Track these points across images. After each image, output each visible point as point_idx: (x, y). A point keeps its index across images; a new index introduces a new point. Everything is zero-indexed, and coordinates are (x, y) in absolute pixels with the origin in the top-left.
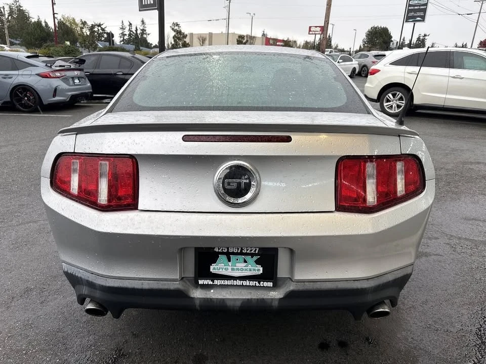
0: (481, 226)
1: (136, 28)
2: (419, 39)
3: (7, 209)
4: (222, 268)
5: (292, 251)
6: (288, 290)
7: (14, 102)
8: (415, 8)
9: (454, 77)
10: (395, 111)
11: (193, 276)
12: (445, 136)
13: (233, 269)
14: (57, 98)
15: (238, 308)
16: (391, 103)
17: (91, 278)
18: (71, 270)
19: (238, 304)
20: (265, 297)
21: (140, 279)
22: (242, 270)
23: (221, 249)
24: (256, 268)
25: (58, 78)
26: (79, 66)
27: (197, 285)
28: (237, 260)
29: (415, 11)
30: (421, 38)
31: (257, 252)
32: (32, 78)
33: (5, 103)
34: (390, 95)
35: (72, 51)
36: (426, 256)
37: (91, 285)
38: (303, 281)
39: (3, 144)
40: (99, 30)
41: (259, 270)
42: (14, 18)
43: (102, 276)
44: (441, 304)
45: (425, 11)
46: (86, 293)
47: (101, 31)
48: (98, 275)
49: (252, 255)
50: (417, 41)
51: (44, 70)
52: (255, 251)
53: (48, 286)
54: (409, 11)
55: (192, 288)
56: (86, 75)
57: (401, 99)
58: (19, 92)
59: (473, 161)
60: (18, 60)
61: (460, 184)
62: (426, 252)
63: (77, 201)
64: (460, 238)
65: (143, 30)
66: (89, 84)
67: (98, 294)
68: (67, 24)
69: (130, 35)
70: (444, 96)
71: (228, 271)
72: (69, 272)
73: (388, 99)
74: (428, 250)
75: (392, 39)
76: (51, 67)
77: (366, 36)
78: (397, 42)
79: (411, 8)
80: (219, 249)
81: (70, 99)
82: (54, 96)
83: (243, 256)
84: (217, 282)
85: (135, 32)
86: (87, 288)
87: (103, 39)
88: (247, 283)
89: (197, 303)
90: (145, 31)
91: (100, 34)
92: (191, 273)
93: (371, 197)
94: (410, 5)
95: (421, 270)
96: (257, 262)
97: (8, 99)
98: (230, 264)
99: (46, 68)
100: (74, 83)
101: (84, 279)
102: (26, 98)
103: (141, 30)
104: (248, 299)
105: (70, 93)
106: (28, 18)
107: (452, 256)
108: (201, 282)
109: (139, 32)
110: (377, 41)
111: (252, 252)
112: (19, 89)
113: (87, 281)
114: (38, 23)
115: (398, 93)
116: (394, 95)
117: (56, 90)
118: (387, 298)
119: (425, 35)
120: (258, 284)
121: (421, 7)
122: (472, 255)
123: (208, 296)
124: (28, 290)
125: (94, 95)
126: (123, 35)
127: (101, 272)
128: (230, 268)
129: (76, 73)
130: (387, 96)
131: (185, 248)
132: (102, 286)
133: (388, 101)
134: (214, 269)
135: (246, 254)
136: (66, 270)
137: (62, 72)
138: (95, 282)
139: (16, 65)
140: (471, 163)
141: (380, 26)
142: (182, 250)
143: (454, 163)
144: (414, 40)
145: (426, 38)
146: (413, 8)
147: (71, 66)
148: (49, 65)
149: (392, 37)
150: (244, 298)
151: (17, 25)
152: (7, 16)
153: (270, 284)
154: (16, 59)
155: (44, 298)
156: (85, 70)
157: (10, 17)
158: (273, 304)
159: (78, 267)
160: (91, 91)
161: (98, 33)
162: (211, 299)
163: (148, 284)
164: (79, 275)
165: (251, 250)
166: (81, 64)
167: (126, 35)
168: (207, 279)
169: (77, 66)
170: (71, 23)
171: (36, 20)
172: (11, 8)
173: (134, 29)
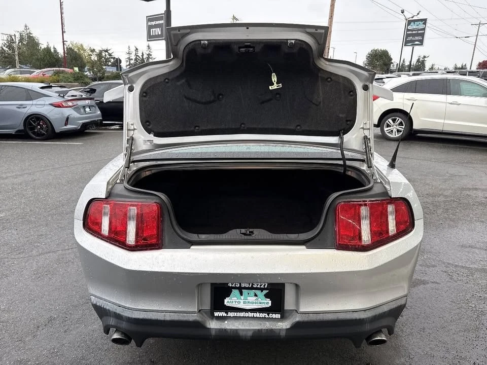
0: (477, 254)
1: (143, 54)
2: (418, 61)
3: (27, 239)
4: (236, 302)
5: (297, 286)
6: (294, 321)
7: (27, 130)
8: (413, 32)
9: (451, 104)
10: (395, 135)
11: (209, 309)
12: (444, 162)
13: (244, 303)
14: (69, 127)
15: (249, 337)
16: (391, 128)
17: (119, 311)
18: (100, 303)
19: (250, 334)
20: (274, 328)
21: (162, 311)
22: (253, 303)
23: (234, 284)
24: (266, 301)
25: (70, 107)
26: (90, 95)
27: (212, 317)
28: (249, 294)
29: (413, 35)
30: (421, 59)
31: (266, 287)
32: (46, 107)
33: (19, 131)
34: (390, 120)
35: (81, 77)
36: (424, 284)
37: (118, 316)
38: (308, 313)
39: (19, 174)
40: (106, 55)
41: (268, 303)
42: (24, 44)
43: (129, 308)
44: (438, 331)
45: (423, 35)
46: (113, 324)
47: (108, 56)
48: (125, 307)
49: (262, 290)
50: (417, 62)
51: (57, 100)
52: (264, 286)
53: (70, 315)
54: (408, 35)
55: (209, 319)
56: (97, 104)
57: (401, 124)
58: (32, 121)
59: (471, 187)
60: (32, 90)
61: (458, 211)
62: (424, 280)
63: (107, 242)
64: (456, 266)
65: (149, 55)
66: (99, 112)
67: (124, 325)
68: (76, 50)
69: (136, 59)
70: (442, 121)
71: (241, 304)
72: (98, 304)
73: (388, 124)
74: (426, 278)
75: (393, 61)
76: (63, 97)
77: (367, 59)
78: (397, 64)
79: (409, 32)
80: (232, 284)
81: (81, 127)
82: (66, 124)
83: (254, 291)
84: (231, 314)
85: (141, 57)
86: (114, 319)
87: (110, 64)
88: (258, 315)
89: (213, 333)
90: (151, 55)
91: (108, 59)
92: (207, 306)
93: (366, 237)
94: (408, 30)
95: (419, 298)
96: (267, 296)
97: (22, 128)
98: (242, 297)
99: (60, 98)
100: (85, 111)
101: (112, 311)
102: (39, 127)
103: (147, 55)
104: (259, 330)
105: (81, 122)
106: (38, 44)
107: (449, 284)
108: (216, 314)
109: (145, 56)
110: (378, 63)
111: (262, 287)
112: (33, 118)
113: (115, 313)
114: (48, 50)
115: (398, 118)
116: (394, 121)
117: (68, 118)
118: (384, 327)
119: (425, 57)
120: (267, 316)
121: (419, 32)
122: (467, 283)
123: (223, 327)
124: (51, 320)
125: (104, 122)
126: (130, 59)
127: (127, 305)
128: (242, 301)
129: (87, 102)
130: (387, 121)
131: (201, 284)
132: (129, 318)
133: (388, 126)
134: (228, 302)
135: (257, 289)
136: (95, 303)
137: (73, 102)
138: (122, 314)
139: (30, 95)
140: (469, 189)
141: (380, 49)
142: (200, 286)
143: (452, 189)
144: (414, 62)
145: (426, 59)
146: (411, 32)
147: (82, 96)
148: (62, 95)
149: (392, 59)
150: (255, 328)
151: (27, 51)
152: (17, 43)
153: (278, 316)
154: (30, 90)
155: (67, 327)
156: (95, 99)
157: (20, 44)
158: (281, 334)
159: (105, 300)
160: (101, 118)
161: (105, 58)
162: (225, 330)
163: (170, 316)
164: (107, 308)
165: (261, 286)
166: (92, 93)
167: (132, 59)
168: (221, 312)
169: (88, 95)
170: (78, 50)
171: (46, 47)
172: (21, 36)
173: (140, 55)
